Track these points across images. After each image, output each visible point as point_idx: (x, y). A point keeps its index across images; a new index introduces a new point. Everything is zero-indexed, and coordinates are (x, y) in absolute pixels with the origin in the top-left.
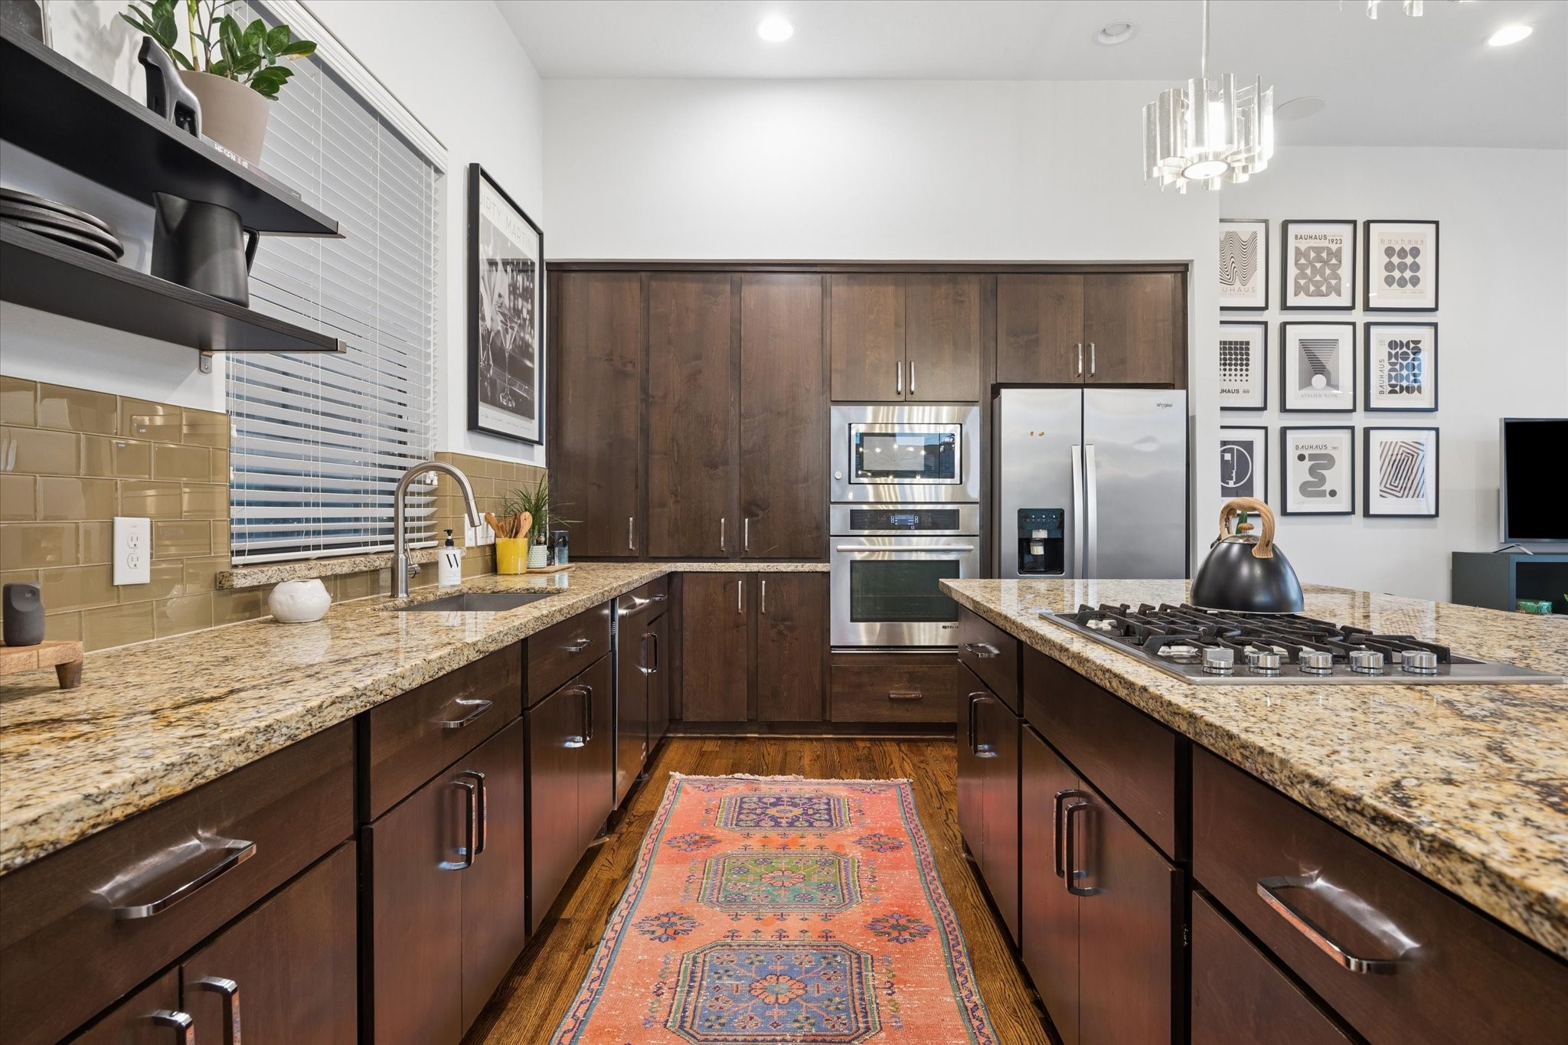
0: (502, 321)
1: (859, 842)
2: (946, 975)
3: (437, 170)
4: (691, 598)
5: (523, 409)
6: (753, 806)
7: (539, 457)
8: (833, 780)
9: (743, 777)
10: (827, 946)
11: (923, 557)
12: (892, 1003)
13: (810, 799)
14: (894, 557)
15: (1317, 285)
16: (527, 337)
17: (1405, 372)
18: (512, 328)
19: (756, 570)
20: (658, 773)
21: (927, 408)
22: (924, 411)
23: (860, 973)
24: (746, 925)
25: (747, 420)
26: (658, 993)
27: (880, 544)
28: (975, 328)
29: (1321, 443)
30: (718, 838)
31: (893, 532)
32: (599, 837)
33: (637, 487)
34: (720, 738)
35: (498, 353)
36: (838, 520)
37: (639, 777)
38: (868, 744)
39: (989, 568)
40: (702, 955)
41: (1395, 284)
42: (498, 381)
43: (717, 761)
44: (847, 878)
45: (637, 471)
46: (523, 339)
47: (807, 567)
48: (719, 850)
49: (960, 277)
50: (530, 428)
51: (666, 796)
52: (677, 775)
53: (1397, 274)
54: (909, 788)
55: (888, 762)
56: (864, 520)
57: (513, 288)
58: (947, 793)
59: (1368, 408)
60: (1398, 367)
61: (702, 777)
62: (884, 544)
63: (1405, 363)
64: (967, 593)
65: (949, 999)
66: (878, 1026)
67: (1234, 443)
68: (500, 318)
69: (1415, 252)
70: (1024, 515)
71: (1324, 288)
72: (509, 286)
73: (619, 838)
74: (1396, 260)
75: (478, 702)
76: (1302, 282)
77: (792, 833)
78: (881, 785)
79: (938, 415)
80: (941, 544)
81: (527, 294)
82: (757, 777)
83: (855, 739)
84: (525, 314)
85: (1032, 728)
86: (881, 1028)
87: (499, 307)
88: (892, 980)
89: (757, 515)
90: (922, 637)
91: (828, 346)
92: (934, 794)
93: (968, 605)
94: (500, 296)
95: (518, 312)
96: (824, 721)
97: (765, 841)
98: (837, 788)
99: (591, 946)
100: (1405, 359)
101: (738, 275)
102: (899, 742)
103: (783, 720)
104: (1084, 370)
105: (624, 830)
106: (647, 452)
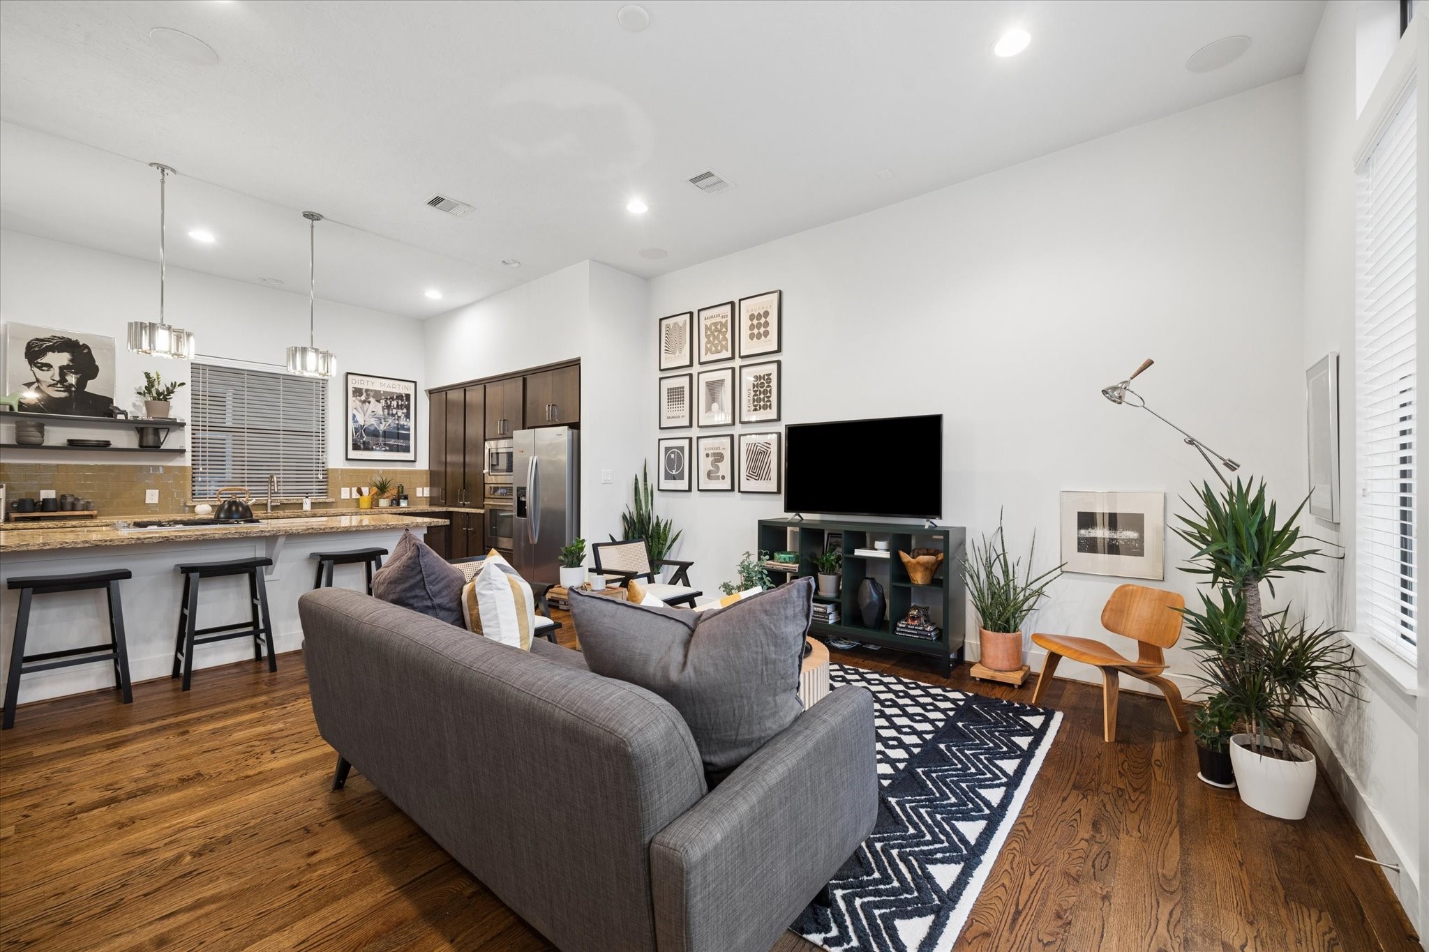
15: (715, 346)
17: (762, 396)
21: (507, 440)
28: (521, 402)
29: (717, 446)
41: (755, 338)
49: (517, 379)
50: (406, 456)
53: (756, 331)
59: (741, 422)
60: (758, 393)
63: (762, 390)
67: (673, 448)
69: (766, 314)
71: (719, 348)
74: (755, 322)
76: (709, 346)
81: (402, 407)
84: (400, 414)
89: (468, 489)
91: (485, 415)
95: (392, 415)
100: (762, 387)
101: (465, 388)
104: (551, 418)
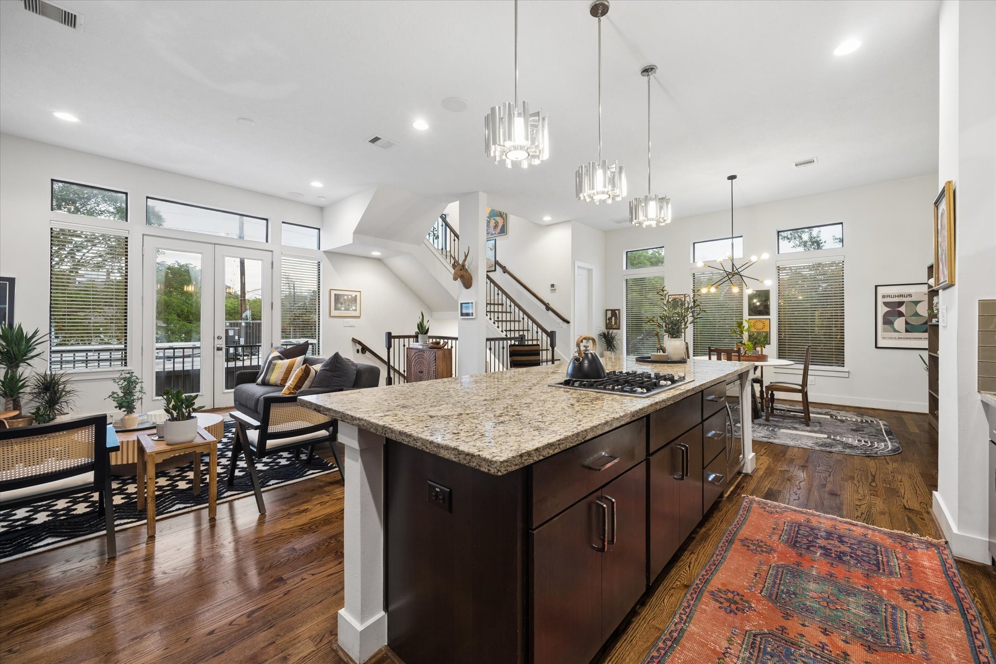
12: (730, 642)
65: (694, 626)
66: (747, 635)
86: (746, 632)
88: (722, 656)
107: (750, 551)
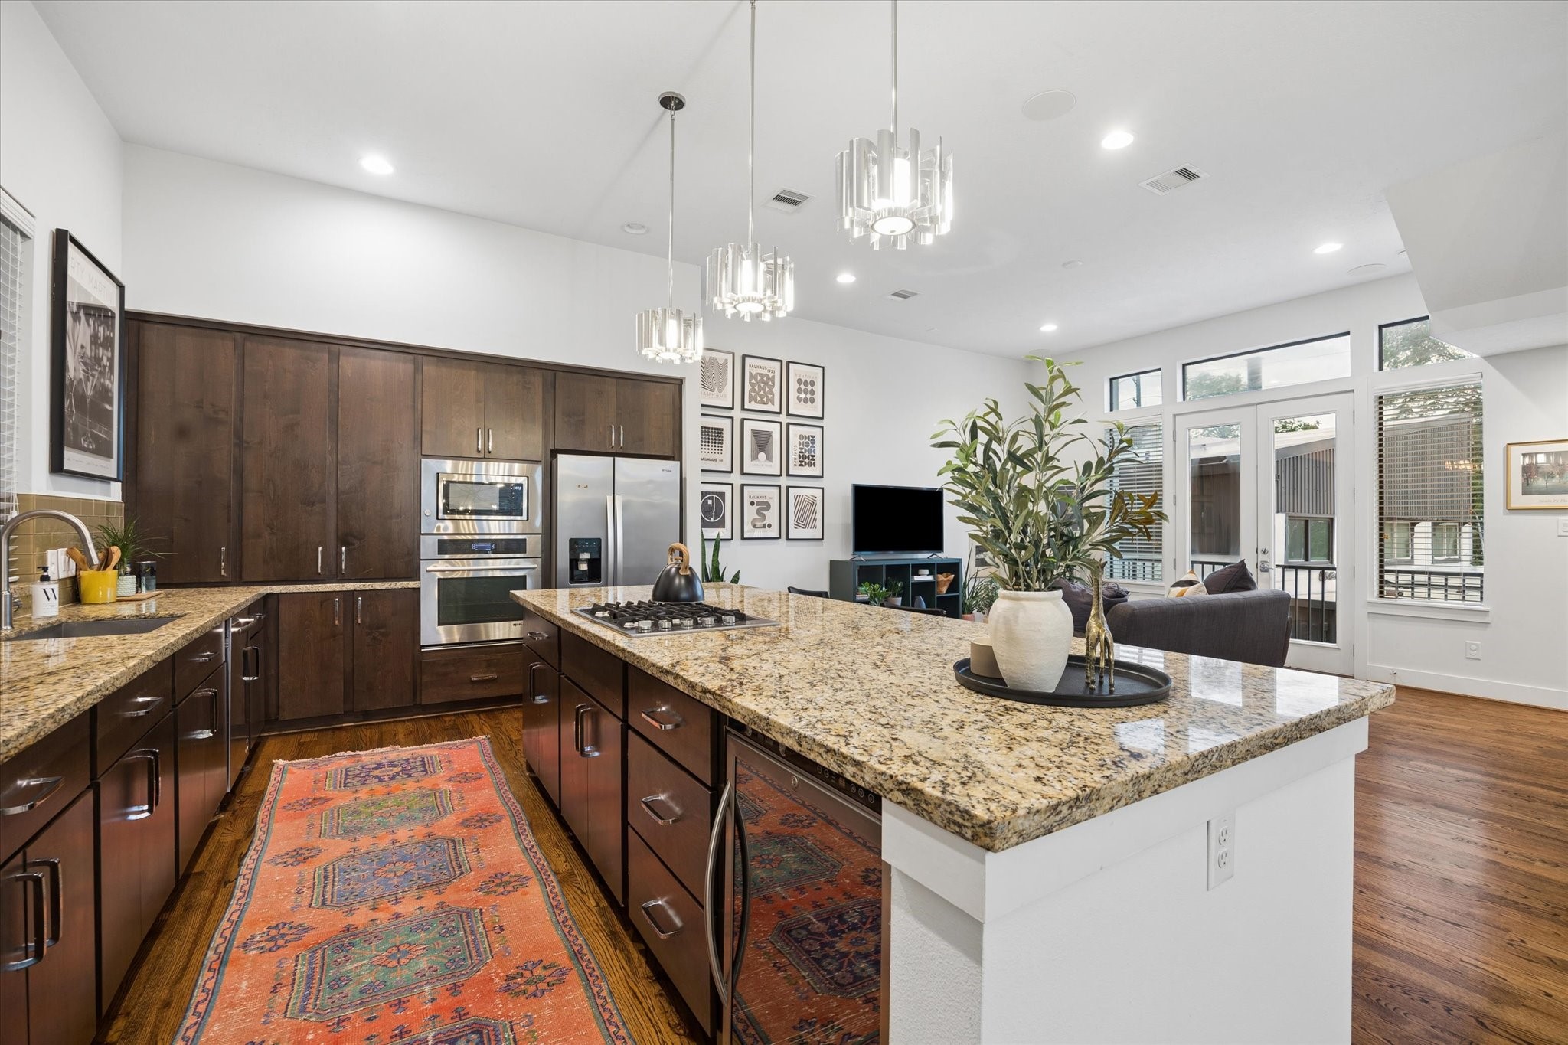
0: (84, 370)
1: (450, 780)
2: (514, 837)
3: (23, 235)
4: (287, 616)
5: (103, 450)
6: (358, 772)
7: (115, 493)
8: (426, 745)
9: (345, 754)
10: (429, 842)
11: (498, 574)
12: (478, 857)
13: (407, 760)
14: (471, 575)
15: (762, 397)
16: (107, 382)
17: (807, 454)
18: (93, 375)
19: (352, 588)
20: (261, 763)
21: (502, 464)
22: (499, 466)
23: (455, 849)
24: (364, 843)
25: (344, 467)
26: (299, 892)
27: (459, 566)
28: (539, 408)
29: (763, 495)
30: (331, 797)
31: (471, 556)
32: (215, 815)
33: (229, 520)
34: (317, 731)
35: (80, 399)
36: (428, 546)
37: (242, 769)
38: (453, 718)
39: (548, 581)
40: (331, 866)
41: (803, 401)
42: (80, 425)
43: (317, 747)
44: (442, 801)
45: (229, 506)
46: (103, 385)
47: (400, 585)
48: (332, 804)
49: (527, 370)
50: (110, 467)
51: (272, 778)
52: (281, 762)
53: (803, 395)
54: (487, 742)
55: (470, 727)
56: (449, 547)
57: (94, 338)
58: (516, 740)
59: (788, 475)
60: (803, 450)
61: (305, 760)
62: (463, 565)
63: (807, 449)
64: (529, 600)
65: (516, 847)
66: (470, 869)
67: (713, 493)
68: (82, 367)
69: (813, 383)
70: (574, 543)
71: (765, 399)
72: (91, 336)
73: (233, 814)
74: (803, 387)
75: (149, 699)
76: (753, 394)
77: (394, 783)
78: (464, 743)
79: (511, 470)
80: (513, 564)
81: (108, 343)
82: (358, 752)
83: (442, 716)
84: (105, 362)
85: (566, 677)
86: (473, 871)
87: (82, 357)
88: (477, 847)
89: (354, 544)
90: (497, 633)
91: (420, 412)
92: (506, 742)
93: (531, 609)
94: (82, 347)
95: (98, 360)
96: (415, 704)
97: (372, 792)
98: (429, 750)
99: (230, 882)
100: (807, 446)
101: (337, 346)
102: (478, 713)
103: (378, 708)
104: (615, 443)
105: (237, 807)
106: (241, 491)
107: (536, 960)
